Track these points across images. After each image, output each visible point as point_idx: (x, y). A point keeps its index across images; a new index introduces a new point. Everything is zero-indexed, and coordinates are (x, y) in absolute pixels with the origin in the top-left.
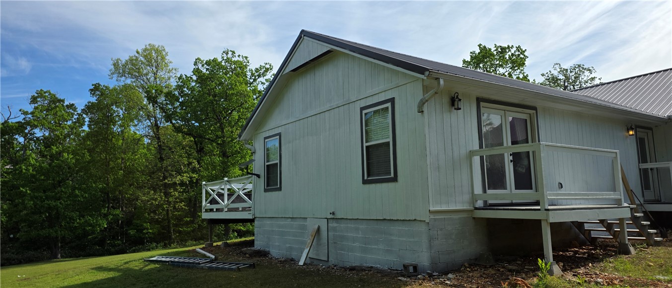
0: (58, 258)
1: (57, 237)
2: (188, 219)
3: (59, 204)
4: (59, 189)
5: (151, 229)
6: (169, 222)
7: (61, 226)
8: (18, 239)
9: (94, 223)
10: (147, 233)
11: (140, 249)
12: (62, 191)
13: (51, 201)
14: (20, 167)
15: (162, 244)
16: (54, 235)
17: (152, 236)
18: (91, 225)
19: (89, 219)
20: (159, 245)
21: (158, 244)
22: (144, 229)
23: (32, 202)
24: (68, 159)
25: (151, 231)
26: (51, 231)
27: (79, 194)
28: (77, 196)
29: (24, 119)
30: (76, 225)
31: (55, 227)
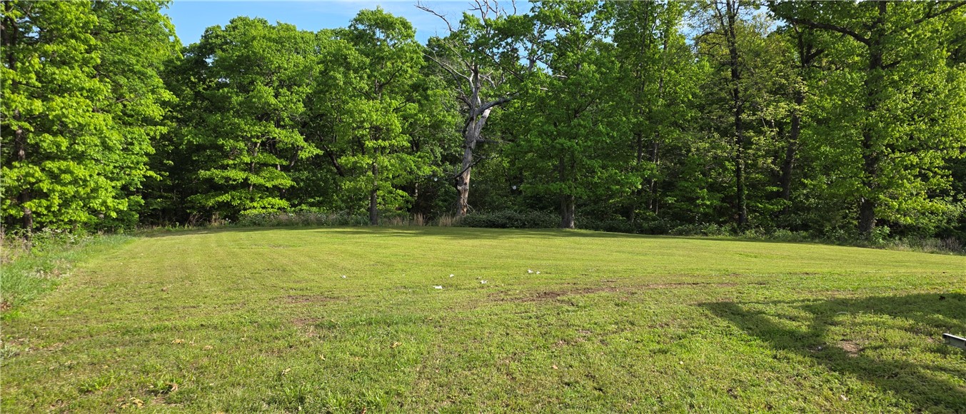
0: (572, 228)
1: (570, 196)
2: (775, 189)
3: (575, 144)
4: (576, 120)
5: (708, 200)
6: (740, 190)
7: (576, 179)
8: (521, 192)
9: (622, 179)
10: (703, 205)
11: (690, 230)
12: (580, 125)
13: (565, 139)
14: (526, 85)
15: (728, 227)
16: (567, 192)
17: (711, 211)
18: (618, 183)
19: (616, 173)
20: (723, 229)
21: (721, 226)
22: (698, 198)
23: (540, 140)
24: (589, 72)
25: (708, 203)
26: (563, 186)
27: (604, 130)
28: (599, 134)
29: (532, 10)
30: (596, 179)
31: (568, 180)
